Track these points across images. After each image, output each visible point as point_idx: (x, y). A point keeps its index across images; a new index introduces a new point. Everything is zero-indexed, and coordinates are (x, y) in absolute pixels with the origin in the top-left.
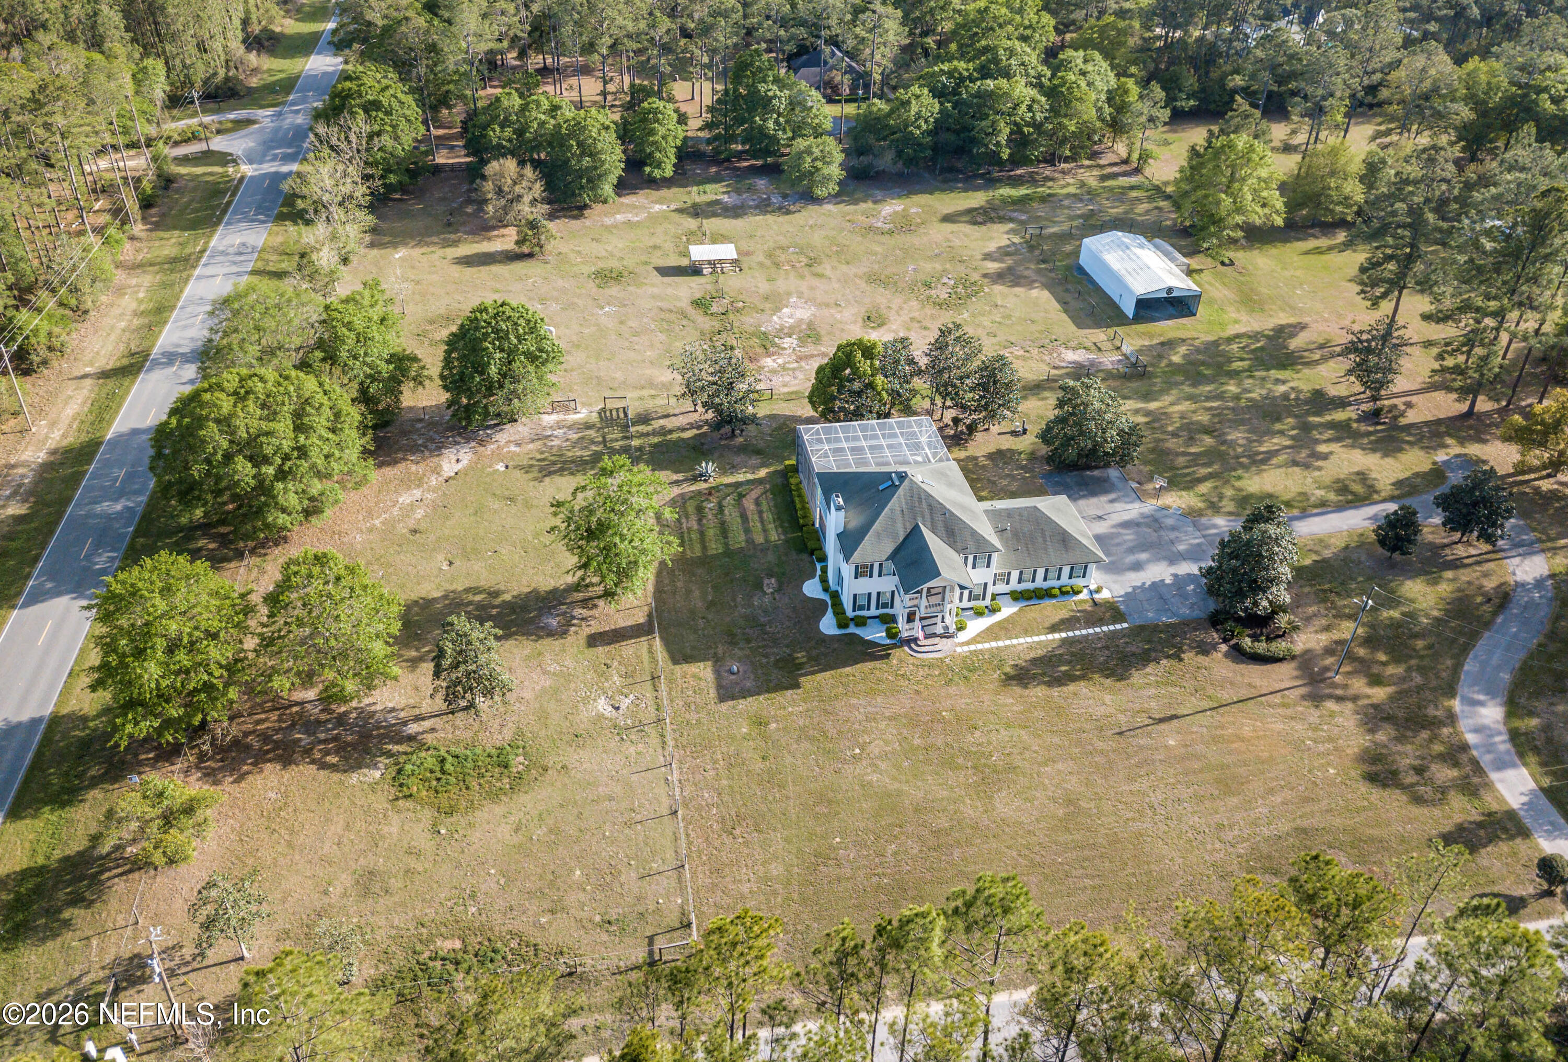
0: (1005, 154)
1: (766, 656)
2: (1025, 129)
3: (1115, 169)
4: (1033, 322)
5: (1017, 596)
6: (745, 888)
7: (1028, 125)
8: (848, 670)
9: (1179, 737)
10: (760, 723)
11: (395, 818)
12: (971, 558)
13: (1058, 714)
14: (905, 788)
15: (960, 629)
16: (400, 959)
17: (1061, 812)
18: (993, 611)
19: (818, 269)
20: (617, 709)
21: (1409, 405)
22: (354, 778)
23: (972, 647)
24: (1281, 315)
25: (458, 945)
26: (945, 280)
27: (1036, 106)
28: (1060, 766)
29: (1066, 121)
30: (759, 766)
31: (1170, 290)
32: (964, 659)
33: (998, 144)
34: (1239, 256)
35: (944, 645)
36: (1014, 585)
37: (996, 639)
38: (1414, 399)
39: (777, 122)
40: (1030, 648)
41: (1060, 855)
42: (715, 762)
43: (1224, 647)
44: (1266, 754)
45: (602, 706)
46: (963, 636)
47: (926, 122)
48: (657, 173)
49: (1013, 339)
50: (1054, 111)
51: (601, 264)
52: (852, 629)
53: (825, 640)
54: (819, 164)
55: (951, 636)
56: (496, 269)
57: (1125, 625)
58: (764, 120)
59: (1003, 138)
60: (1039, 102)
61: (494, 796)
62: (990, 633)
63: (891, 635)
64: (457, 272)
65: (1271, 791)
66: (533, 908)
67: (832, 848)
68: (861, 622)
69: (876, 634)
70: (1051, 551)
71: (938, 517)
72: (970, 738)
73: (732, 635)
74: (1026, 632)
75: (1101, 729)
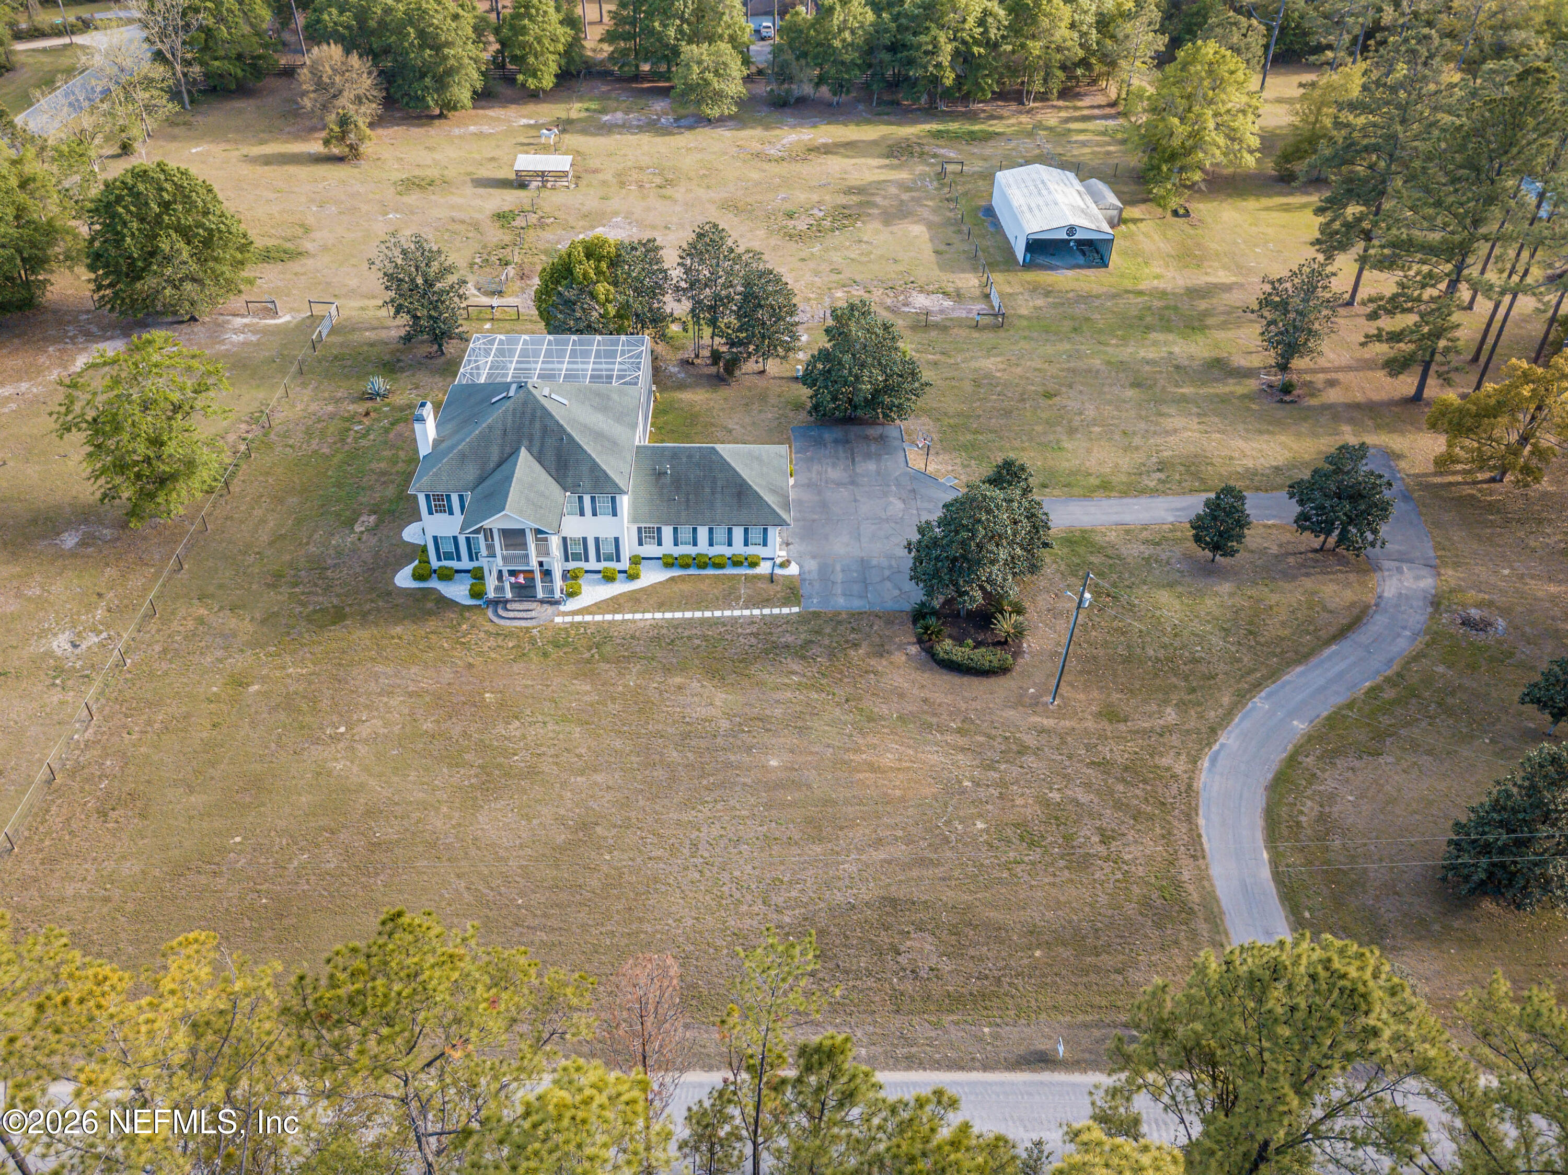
0: (949, 79)
1: (303, 604)
2: (976, 50)
3: (1096, 112)
4: (895, 261)
5: (669, 562)
7: (977, 43)
9: (787, 757)
12: (587, 499)
13: (640, 711)
14: (372, 782)
15: (572, 595)
17: (561, 839)
18: (633, 577)
19: (668, 191)
20: (75, 646)
21: (1332, 383)
23: (578, 618)
24: (1221, 273)
26: (815, 211)
27: (990, 20)
28: (599, 778)
29: (1030, 43)
30: (202, 734)
31: (1071, 230)
32: (559, 629)
33: (939, 65)
34: (1200, 208)
35: (542, 613)
36: (668, 547)
37: (617, 611)
38: (1340, 376)
39: (680, 30)
40: (654, 626)
41: (522, 894)
42: (149, 724)
43: (914, 649)
44: (898, 793)
45: (60, 641)
46: (572, 605)
47: (853, 32)
48: (532, 83)
49: (858, 278)
50: (1015, 30)
51: (417, 172)
52: (434, 584)
53: (391, 592)
54: (709, 76)
55: (557, 603)
56: (292, 169)
57: (795, 610)
58: (665, 26)
59: (945, 58)
60: (995, 16)
62: (614, 604)
63: (476, 594)
64: (246, 170)
65: (878, 843)
67: (223, 850)
68: (447, 575)
69: (458, 591)
70: (718, 504)
71: (550, 442)
72: (500, 729)
74: (661, 606)
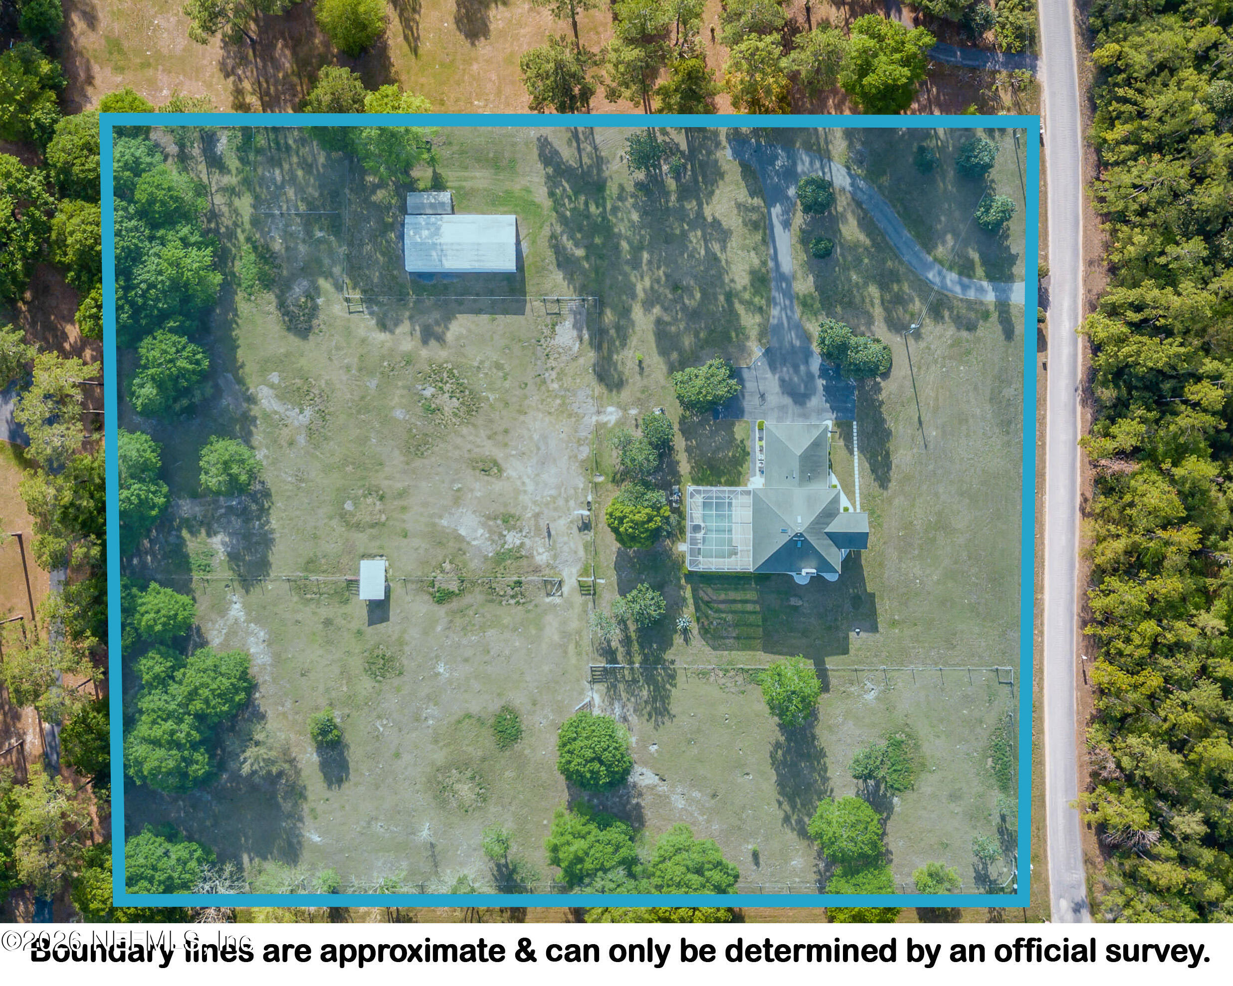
6: (983, 644)
8: (865, 573)
10: (894, 623)
11: (923, 789)
14: (943, 565)
16: (993, 781)
20: (873, 689)
22: (897, 809)
25: (990, 759)
30: (920, 628)
37: (854, 493)
40: (862, 477)
42: (914, 648)
43: (878, 379)
45: (871, 696)
53: (842, 580)
57: (854, 423)
61: (917, 747)
66: (978, 730)
67: (970, 604)
72: (918, 527)
73: (830, 628)
74: (852, 475)
75: (921, 463)
